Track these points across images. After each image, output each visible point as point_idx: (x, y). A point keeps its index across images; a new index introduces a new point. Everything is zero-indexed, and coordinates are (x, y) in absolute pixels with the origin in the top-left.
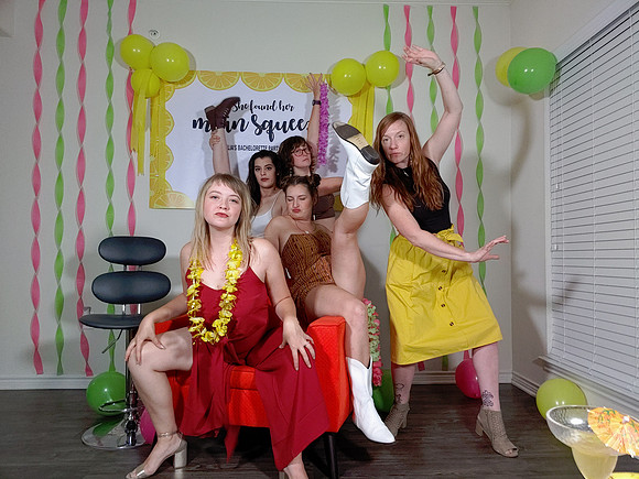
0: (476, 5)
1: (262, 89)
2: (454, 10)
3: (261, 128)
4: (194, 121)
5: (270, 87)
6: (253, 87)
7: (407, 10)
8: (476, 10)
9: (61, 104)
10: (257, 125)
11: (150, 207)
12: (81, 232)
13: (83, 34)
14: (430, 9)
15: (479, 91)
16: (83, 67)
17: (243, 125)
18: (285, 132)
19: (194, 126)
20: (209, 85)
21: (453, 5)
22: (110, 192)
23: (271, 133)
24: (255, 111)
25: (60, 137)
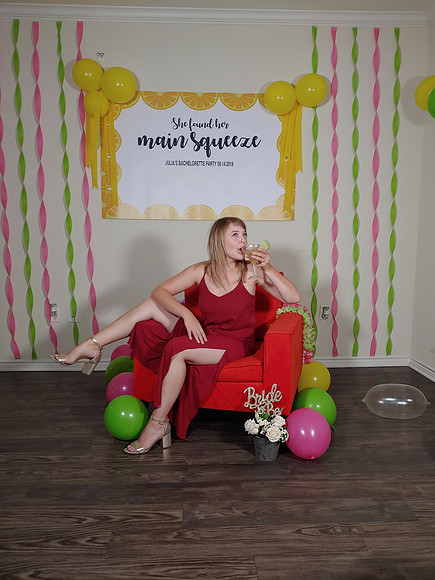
0: (397, 26)
1: (200, 108)
2: (377, 32)
3: (199, 144)
4: (139, 138)
5: (208, 106)
6: (191, 106)
7: (334, 31)
8: (397, 31)
9: (20, 123)
10: (195, 142)
11: (104, 217)
12: (44, 240)
13: (35, 56)
14: (355, 30)
15: (397, 111)
16: (37, 88)
17: (182, 142)
18: (221, 148)
19: (140, 144)
20: (152, 105)
21: (377, 26)
22: (67, 203)
23: (208, 149)
24: (194, 129)
25: (22, 155)
